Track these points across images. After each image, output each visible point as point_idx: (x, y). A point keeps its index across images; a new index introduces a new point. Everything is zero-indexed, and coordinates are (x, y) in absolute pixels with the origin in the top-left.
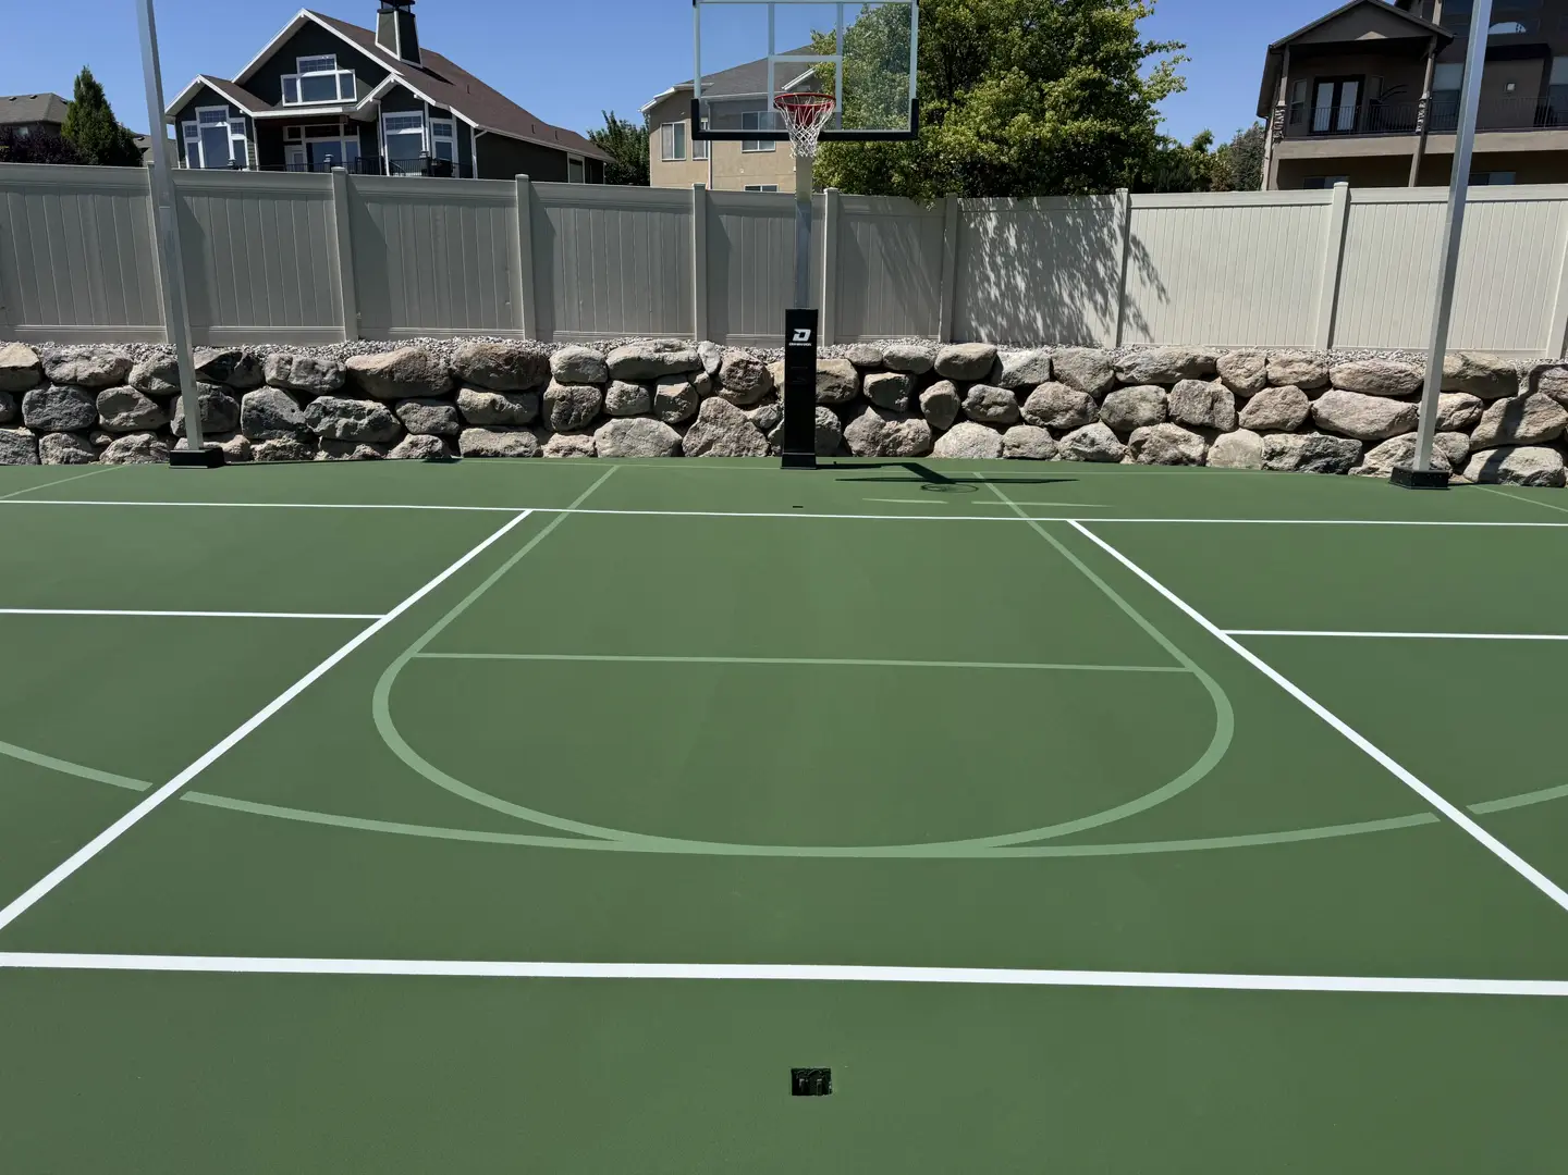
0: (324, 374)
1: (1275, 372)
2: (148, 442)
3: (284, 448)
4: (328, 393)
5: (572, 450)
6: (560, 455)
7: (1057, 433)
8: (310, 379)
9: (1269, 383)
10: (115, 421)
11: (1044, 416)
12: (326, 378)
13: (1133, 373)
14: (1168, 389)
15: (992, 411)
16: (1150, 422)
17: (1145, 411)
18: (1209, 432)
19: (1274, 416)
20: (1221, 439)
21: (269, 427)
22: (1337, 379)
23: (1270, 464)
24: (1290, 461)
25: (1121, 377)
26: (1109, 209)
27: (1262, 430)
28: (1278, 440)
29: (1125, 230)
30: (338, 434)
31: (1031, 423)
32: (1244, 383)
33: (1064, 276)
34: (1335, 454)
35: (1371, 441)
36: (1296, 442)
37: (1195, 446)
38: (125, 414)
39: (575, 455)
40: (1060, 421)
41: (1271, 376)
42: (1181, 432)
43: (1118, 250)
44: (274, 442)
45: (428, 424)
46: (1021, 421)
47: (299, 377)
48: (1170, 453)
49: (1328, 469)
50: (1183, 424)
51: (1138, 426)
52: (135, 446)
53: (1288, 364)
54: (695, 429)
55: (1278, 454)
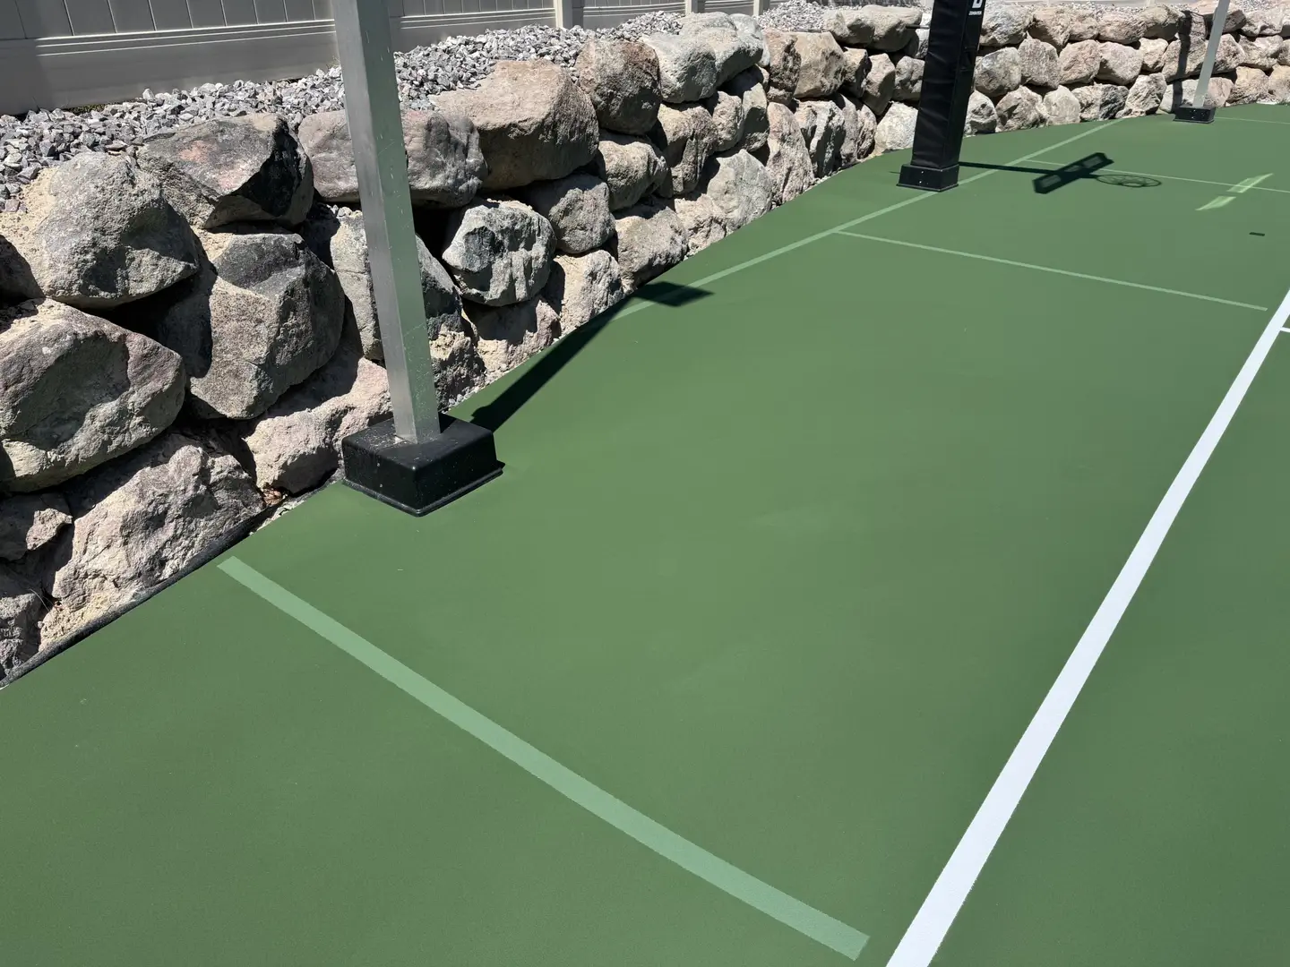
0: (466, 151)
1: (1078, 28)
2: (204, 473)
4: (473, 200)
6: (697, 238)
8: (449, 169)
9: (1073, 39)
10: (82, 444)
13: (994, 35)
14: (1018, 49)
16: (1017, 86)
18: (1045, 90)
19: (1083, 70)
20: (1051, 95)
22: (1108, 31)
23: (1085, 115)
24: (1093, 111)
25: (984, 39)
27: (1071, 85)
28: (1087, 92)
30: (519, 291)
32: (1060, 39)
34: (1115, 101)
35: (1129, 85)
36: (1096, 92)
37: (1040, 107)
38: (108, 409)
41: (1077, 31)
42: (1032, 93)
45: (596, 226)
48: (1031, 116)
49: (1108, 114)
50: (1030, 85)
51: (1009, 90)
52: (177, 502)
53: (1082, 19)
54: (779, 155)
55: (1086, 106)
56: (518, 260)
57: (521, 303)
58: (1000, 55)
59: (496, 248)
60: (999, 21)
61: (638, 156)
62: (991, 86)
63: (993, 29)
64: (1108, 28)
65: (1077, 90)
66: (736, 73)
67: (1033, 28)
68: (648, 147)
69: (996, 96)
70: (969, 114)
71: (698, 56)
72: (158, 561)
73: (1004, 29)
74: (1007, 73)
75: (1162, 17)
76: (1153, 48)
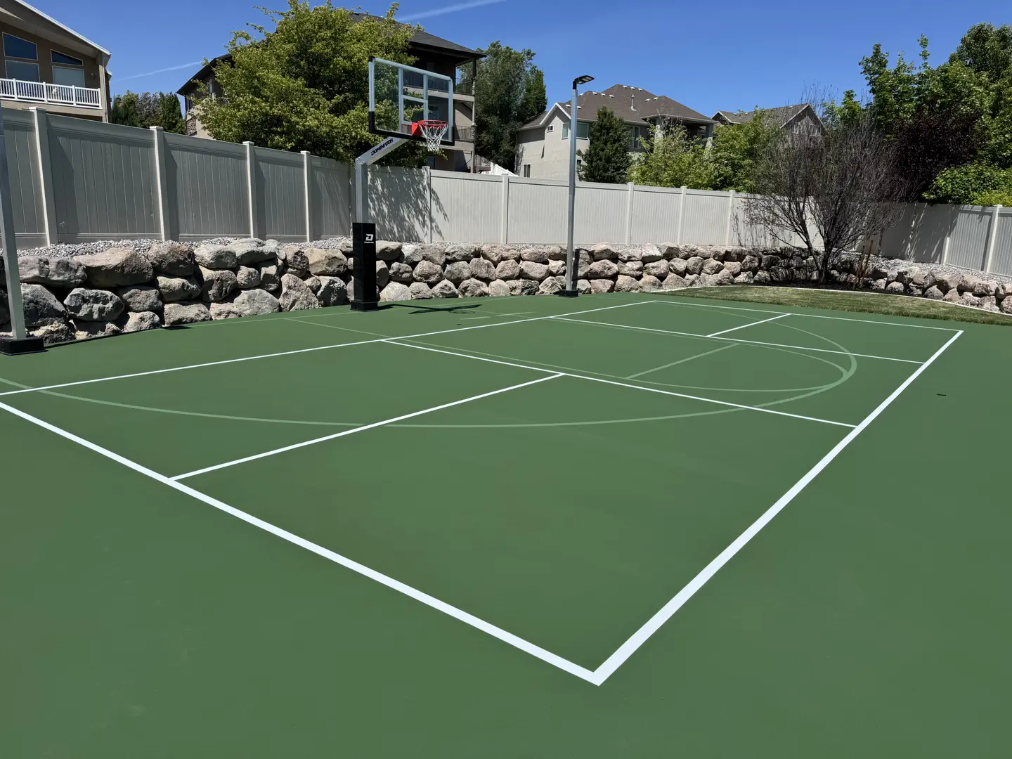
0: (76, 271)
1: (505, 254)
3: (57, 331)
4: (79, 286)
5: (229, 313)
6: (222, 317)
7: (431, 285)
8: (67, 275)
9: (503, 259)
11: (425, 277)
12: (78, 274)
13: (454, 256)
14: (469, 262)
15: (404, 275)
16: (468, 278)
17: (466, 273)
18: (487, 281)
19: (508, 273)
20: (492, 284)
21: (43, 316)
22: (525, 256)
23: (512, 293)
24: (518, 291)
25: (449, 257)
26: (422, 176)
27: (505, 279)
28: (513, 283)
29: (429, 185)
30: (95, 316)
31: (420, 281)
32: (495, 259)
33: (404, 205)
34: (531, 287)
35: (541, 280)
36: (520, 283)
37: (485, 288)
39: (232, 316)
40: (433, 279)
41: (504, 255)
42: (479, 282)
43: (427, 195)
44: (49, 327)
45: (148, 303)
46: (415, 280)
47: (59, 275)
48: (478, 292)
49: (529, 293)
50: (478, 278)
51: (464, 280)
53: (508, 250)
54: (286, 294)
55: (514, 289)
56: (96, 307)
57: (96, 321)
58: (456, 265)
59: (85, 301)
60: (456, 250)
61: (176, 282)
62: (453, 277)
63: (453, 253)
64: (525, 255)
65: (508, 282)
66: (256, 260)
67: (478, 254)
68: (185, 281)
69: (457, 282)
70: (437, 289)
71: (223, 252)
73: (459, 253)
74: (460, 272)
75: (558, 250)
76: (555, 265)
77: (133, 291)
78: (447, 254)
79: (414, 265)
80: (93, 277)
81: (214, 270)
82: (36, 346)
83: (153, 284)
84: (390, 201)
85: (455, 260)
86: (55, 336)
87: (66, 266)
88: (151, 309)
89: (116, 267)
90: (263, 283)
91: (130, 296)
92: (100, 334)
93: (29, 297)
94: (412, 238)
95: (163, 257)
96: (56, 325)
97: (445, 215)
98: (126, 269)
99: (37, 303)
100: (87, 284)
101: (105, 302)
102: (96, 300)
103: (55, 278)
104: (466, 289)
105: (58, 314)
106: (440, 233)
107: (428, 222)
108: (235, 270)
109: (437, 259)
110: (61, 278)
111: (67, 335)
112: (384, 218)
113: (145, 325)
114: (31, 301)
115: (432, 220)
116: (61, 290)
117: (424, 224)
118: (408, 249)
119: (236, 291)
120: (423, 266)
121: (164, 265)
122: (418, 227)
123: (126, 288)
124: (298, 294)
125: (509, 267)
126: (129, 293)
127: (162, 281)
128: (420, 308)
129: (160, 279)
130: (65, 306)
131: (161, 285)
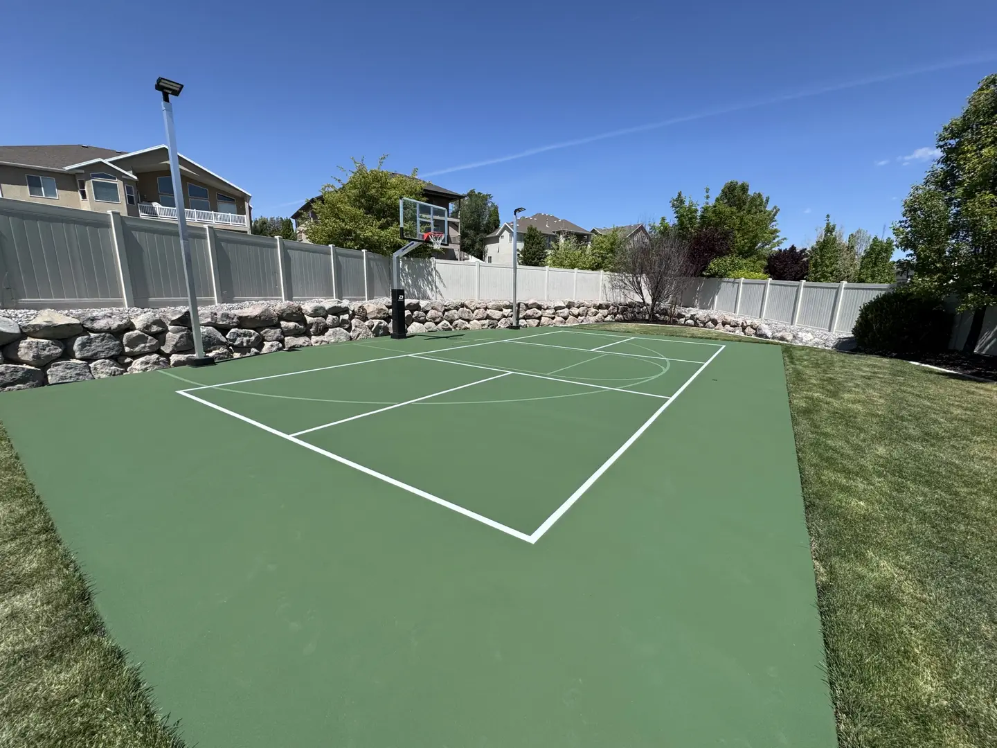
0: (233, 319)
1: (479, 306)
2: (158, 359)
3: (222, 354)
4: (235, 327)
5: (322, 341)
6: (318, 344)
7: (437, 324)
8: (228, 321)
9: (477, 308)
11: (433, 319)
13: (449, 307)
14: (458, 310)
15: (421, 318)
16: (457, 319)
17: (456, 317)
18: (468, 321)
19: (480, 316)
20: (471, 322)
22: (489, 307)
23: (483, 327)
24: (486, 326)
25: (446, 308)
26: (431, 263)
27: (479, 320)
28: (483, 322)
29: (435, 268)
30: (245, 344)
31: (431, 321)
32: (473, 308)
33: (421, 281)
34: (493, 324)
35: (499, 320)
36: (487, 322)
37: (467, 325)
39: (323, 343)
40: (437, 320)
42: (464, 321)
43: (434, 273)
45: (275, 337)
46: (427, 321)
47: (223, 321)
48: (463, 327)
49: (492, 327)
50: (463, 319)
51: (455, 320)
52: (152, 362)
53: (480, 303)
54: (354, 330)
55: (483, 325)
56: (245, 339)
57: (245, 347)
58: (450, 312)
59: (239, 336)
60: (450, 303)
61: (292, 325)
62: (449, 319)
63: (449, 305)
66: (337, 311)
67: (463, 306)
68: (296, 324)
69: (451, 322)
70: (440, 325)
71: (318, 307)
72: (146, 369)
73: (452, 305)
74: (453, 316)
75: (508, 304)
76: (506, 312)
77: (266, 330)
78: (446, 306)
79: (426, 312)
80: (243, 322)
81: (313, 317)
82: (210, 362)
83: (278, 326)
84: (413, 277)
85: (450, 310)
86: (221, 356)
87: (227, 316)
88: (277, 340)
89: (256, 316)
90: (341, 324)
91: (265, 333)
92: (248, 354)
93: (206, 334)
94: (425, 297)
95: (284, 311)
96: (222, 350)
97: (444, 285)
98: (262, 318)
99: (210, 337)
100: (239, 326)
101: (251, 336)
102: (245, 335)
103: (221, 323)
104: (456, 325)
105: (222, 344)
106: (441, 295)
107: (434, 289)
108: (325, 317)
109: (440, 308)
110: (224, 323)
111: (228, 356)
112: (409, 286)
113: (274, 349)
114: (207, 336)
115: (436, 288)
116: (224, 330)
117: (432, 289)
118: (423, 304)
119: (326, 328)
120: (431, 313)
121: (284, 315)
122: (429, 292)
123: (262, 328)
124: (361, 330)
125: (481, 313)
126: (264, 331)
127: (283, 324)
128: (431, 336)
129: (282, 322)
130: (227, 339)
131: (282, 326)
